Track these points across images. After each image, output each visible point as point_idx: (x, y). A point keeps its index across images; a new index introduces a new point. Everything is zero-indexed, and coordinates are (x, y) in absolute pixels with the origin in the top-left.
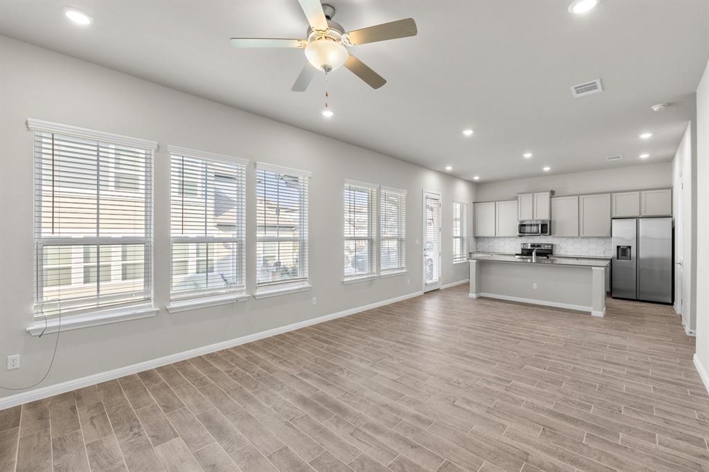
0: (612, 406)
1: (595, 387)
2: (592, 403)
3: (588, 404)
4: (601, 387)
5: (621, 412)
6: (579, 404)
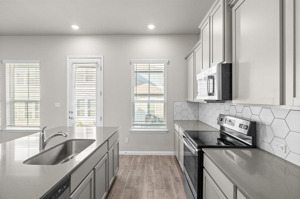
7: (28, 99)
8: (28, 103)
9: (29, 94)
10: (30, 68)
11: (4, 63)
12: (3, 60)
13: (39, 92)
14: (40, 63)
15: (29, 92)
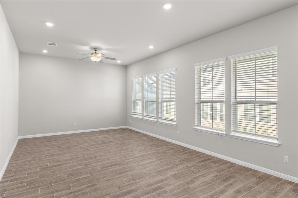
0: (43, 177)
1: (54, 182)
2: (51, 174)
3: (52, 173)
4: (51, 184)
5: (40, 177)
6: (55, 172)
7: (254, 100)
8: (255, 105)
9: (255, 94)
10: (257, 60)
11: (229, 59)
12: (229, 57)
13: (276, 90)
14: (278, 50)
15: (257, 91)
